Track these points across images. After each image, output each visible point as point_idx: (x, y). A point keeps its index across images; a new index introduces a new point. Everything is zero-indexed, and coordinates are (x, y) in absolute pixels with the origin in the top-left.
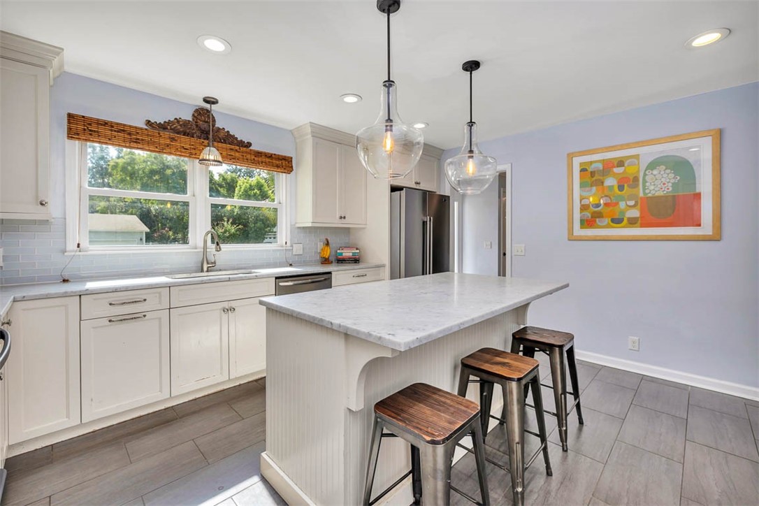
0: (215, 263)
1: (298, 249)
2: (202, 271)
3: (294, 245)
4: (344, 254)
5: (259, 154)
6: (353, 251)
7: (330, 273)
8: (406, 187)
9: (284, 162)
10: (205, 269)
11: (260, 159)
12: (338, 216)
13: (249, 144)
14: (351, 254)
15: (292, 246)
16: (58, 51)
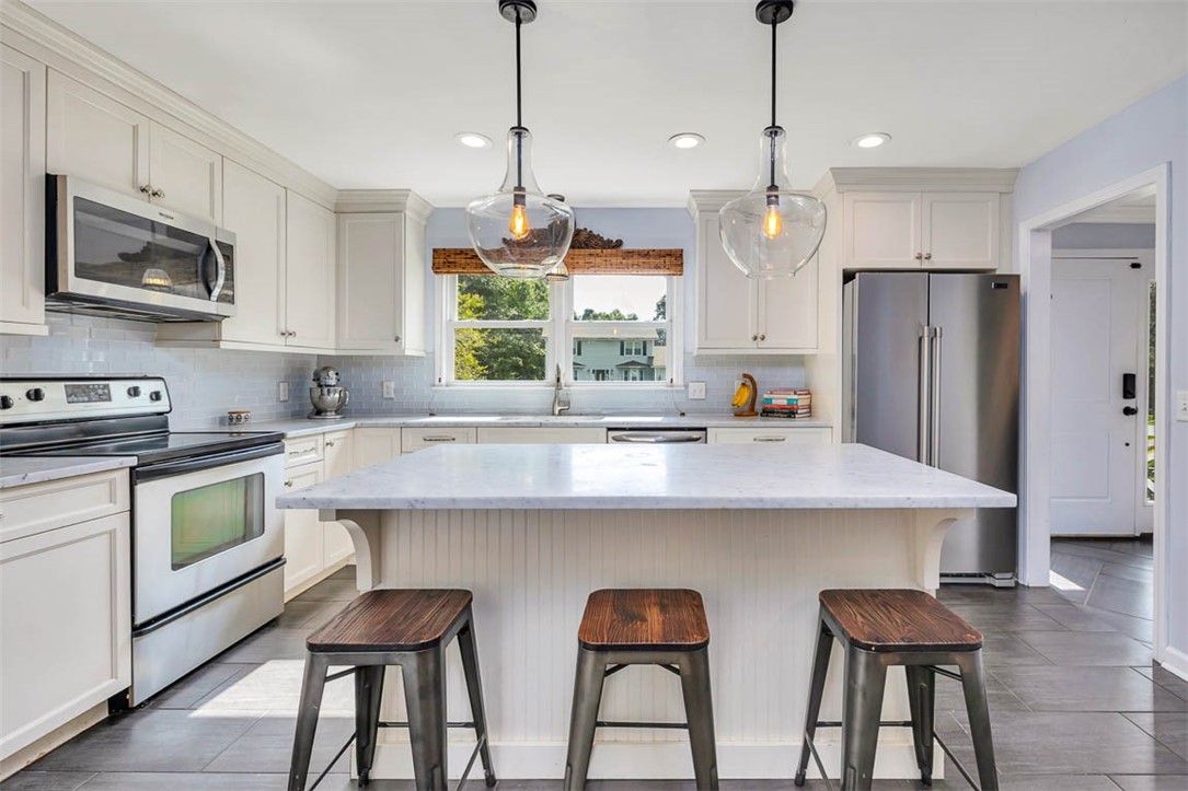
0: (569, 404)
1: (697, 391)
2: (553, 414)
3: (691, 384)
4: (774, 402)
5: (630, 254)
6: (789, 397)
7: (705, 429)
8: (861, 271)
9: (668, 259)
10: (557, 412)
11: (630, 261)
12: (751, 336)
13: (619, 243)
14: (785, 402)
15: (686, 386)
16: (406, 192)
